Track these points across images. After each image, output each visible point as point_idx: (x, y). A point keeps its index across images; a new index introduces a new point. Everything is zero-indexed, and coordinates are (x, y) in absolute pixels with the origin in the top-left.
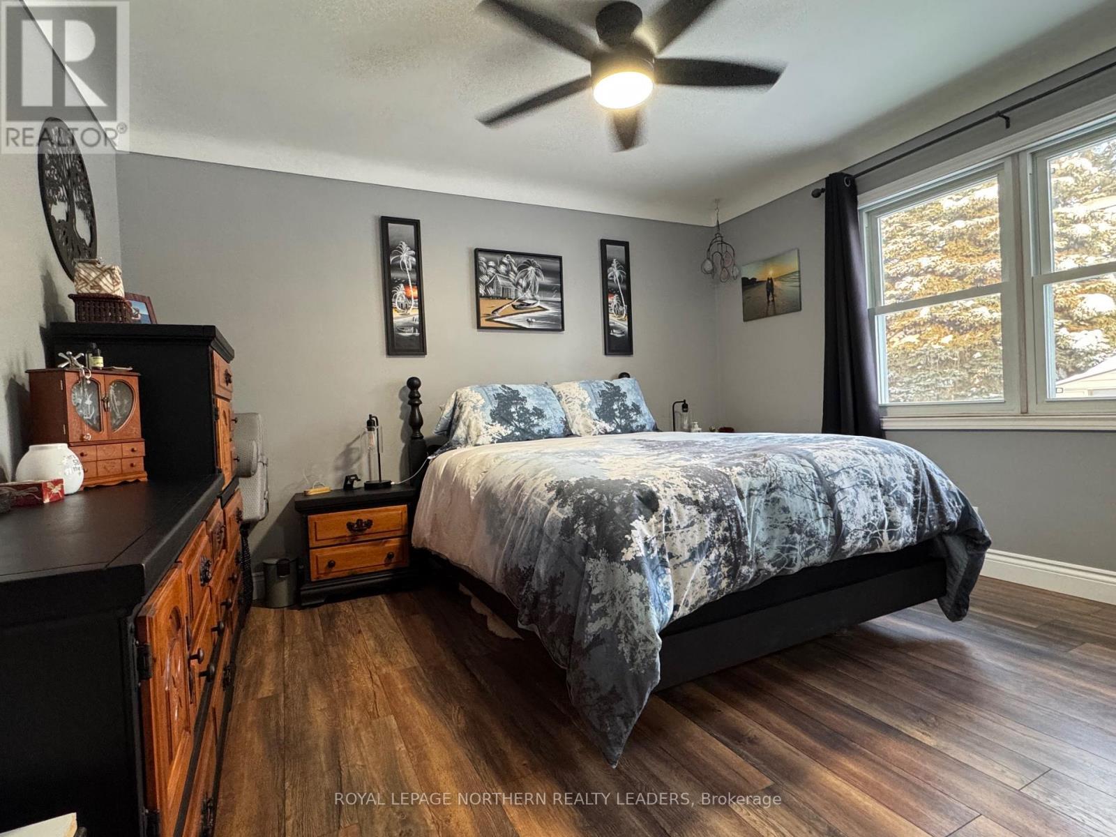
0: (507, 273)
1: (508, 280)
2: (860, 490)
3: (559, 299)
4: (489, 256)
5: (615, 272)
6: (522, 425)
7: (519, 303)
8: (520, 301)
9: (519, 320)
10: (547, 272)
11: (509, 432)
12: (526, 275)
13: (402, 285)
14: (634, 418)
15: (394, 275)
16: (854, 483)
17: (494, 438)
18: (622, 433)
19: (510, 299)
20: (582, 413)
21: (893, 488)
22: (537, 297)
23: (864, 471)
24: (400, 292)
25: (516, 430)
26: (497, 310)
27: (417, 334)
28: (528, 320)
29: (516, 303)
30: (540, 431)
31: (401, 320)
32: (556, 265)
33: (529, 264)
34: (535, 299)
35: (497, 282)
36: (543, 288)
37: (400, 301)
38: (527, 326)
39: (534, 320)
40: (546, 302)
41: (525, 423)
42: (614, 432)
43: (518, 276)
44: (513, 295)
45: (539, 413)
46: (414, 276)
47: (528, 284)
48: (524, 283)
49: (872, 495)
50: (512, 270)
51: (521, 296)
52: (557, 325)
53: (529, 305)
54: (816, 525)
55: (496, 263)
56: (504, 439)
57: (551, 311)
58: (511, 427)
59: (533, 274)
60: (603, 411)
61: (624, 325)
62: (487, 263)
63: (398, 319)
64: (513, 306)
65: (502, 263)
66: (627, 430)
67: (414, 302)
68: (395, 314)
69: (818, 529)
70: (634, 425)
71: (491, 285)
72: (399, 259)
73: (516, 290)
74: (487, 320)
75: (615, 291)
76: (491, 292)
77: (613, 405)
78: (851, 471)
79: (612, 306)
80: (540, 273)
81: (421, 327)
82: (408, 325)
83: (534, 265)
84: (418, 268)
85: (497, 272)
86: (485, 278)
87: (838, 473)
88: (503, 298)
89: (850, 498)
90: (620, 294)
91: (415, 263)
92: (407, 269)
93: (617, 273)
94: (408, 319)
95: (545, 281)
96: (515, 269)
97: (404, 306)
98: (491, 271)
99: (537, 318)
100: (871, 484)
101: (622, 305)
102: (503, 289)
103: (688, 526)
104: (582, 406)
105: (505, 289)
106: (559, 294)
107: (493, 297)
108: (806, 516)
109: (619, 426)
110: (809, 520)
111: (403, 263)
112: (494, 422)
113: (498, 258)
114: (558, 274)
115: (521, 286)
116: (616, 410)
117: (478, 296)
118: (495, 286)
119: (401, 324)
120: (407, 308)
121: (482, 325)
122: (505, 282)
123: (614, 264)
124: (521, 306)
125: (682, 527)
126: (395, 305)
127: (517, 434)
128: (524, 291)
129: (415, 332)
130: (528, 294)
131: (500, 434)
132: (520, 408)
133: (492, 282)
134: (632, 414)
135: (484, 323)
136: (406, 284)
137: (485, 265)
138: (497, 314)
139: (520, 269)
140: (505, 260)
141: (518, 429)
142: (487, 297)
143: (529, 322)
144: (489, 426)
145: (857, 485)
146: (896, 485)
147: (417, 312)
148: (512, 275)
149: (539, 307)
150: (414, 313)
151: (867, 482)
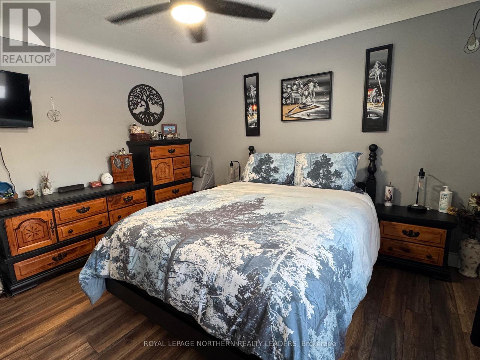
0: (297, 89)
1: (298, 93)
2: (188, 279)
3: (328, 99)
4: (288, 82)
5: (377, 71)
6: (265, 175)
7: (303, 106)
8: (304, 104)
9: (303, 115)
10: (320, 84)
11: (258, 178)
12: (308, 89)
13: (251, 105)
14: (334, 180)
15: (248, 101)
16: (188, 273)
17: (250, 180)
18: (322, 188)
19: (298, 104)
20: (301, 172)
21: (217, 295)
22: (314, 100)
23: (201, 271)
24: (250, 108)
25: (261, 177)
26: (291, 111)
27: (256, 126)
28: (307, 114)
29: (301, 106)
30: (273, 179)
31: (250, 121)
32: (328, 77)
33: (310, 81)
34: (312, 102)
35: (292, 96)
36: (318, 94)
37: (251, 112)
38: (307, 118)
39: (311, 114)
40: (319, 102)
41: (267, 174)
42: (316, 187)
43: (304, 90)
44: (300, 101)
45: (276, 170)
46: (256, 100)
47: (309, 93)
48: (306, 93)
49: (196, 288)
50: (300, 87)
51: (304, 101)
52: (327, 115)
53: (308, 105)
54: (155, 281)
55: (292, 85)
56: (254, 181)
57: (322, 107)
58: (259, 175)
59: (312, 86)
60: (313, 174)
61: (381, 110)
62: (287, 86)
63: (250, 120)
64: (300, 108)
65: (295, 84)
66: (327, 186)
67: (255, 112)
68: (249, 118)
69: (155, 283)
70: (333, 185)
71: (288, 98)
72: (250, 93)
73: (302, 98)
74: (286, 117)
75: (376, 86)
76: (288, 101)
77: (320, 170)
78: (191, 265)
79: (371, 98)
80: (317, 85)
81: (258, 122)
82: (253, 123)
83: (313, 81)
84: (257, 96)
85: (292, 90)
86: (286, 95)
87: (183, 262)
88: (294, 104)
89: (178, 279)
90: (379, 88)
91: (256, 94)
92: (253, 97)
93: (378, 72)
94: (253, 120)
95: (319, 89)
96: (302, 86)
97: (252, 114)
98: (289, 90)
99: (313, 113)
100: (199, 281)
101: (380, 95)
102: (295, 98)
103: (115, 248)
104: (302, 168)
105: (296, 99)
106: (329, 96)
107: (289, 104)
108: (152, 273)
109: (321, 184)
110: (153, 276)
111: (251, 95)
112: (253, 172)
113: (292, 82)
114: (329, 84)
115: (305, 96)
116: (321, 173)
117: (282, 105)
118: (290, 98)
119: (250, 122)
120: (253, 115)
121: (283, 120)
122: (296, 95)
123: (376, 66)
124: (304, 107)
125: (113, 247)
126: (249, 114)
127: (261, 179)
128: (306, 97)
129: (255, 125)
130: (309, 99)
131: (253, 178)
132: (268, 166)
133: (289, 96)
134: (332, 178)
135: (284, 119)
136: (252, 104)
137: (286, 88)
138: (291, 113)
139: (304, 86)
140: (296, 83)
141: (262, 177)
142: (286, 104)
143: (308, 115)
144: (250, 174)
145: (189, 276)
146: (221, 294)
147: (256, 116)
148: (300, 90)
149: (315, 106)
150: (255, 117)
151: (197, 279)
